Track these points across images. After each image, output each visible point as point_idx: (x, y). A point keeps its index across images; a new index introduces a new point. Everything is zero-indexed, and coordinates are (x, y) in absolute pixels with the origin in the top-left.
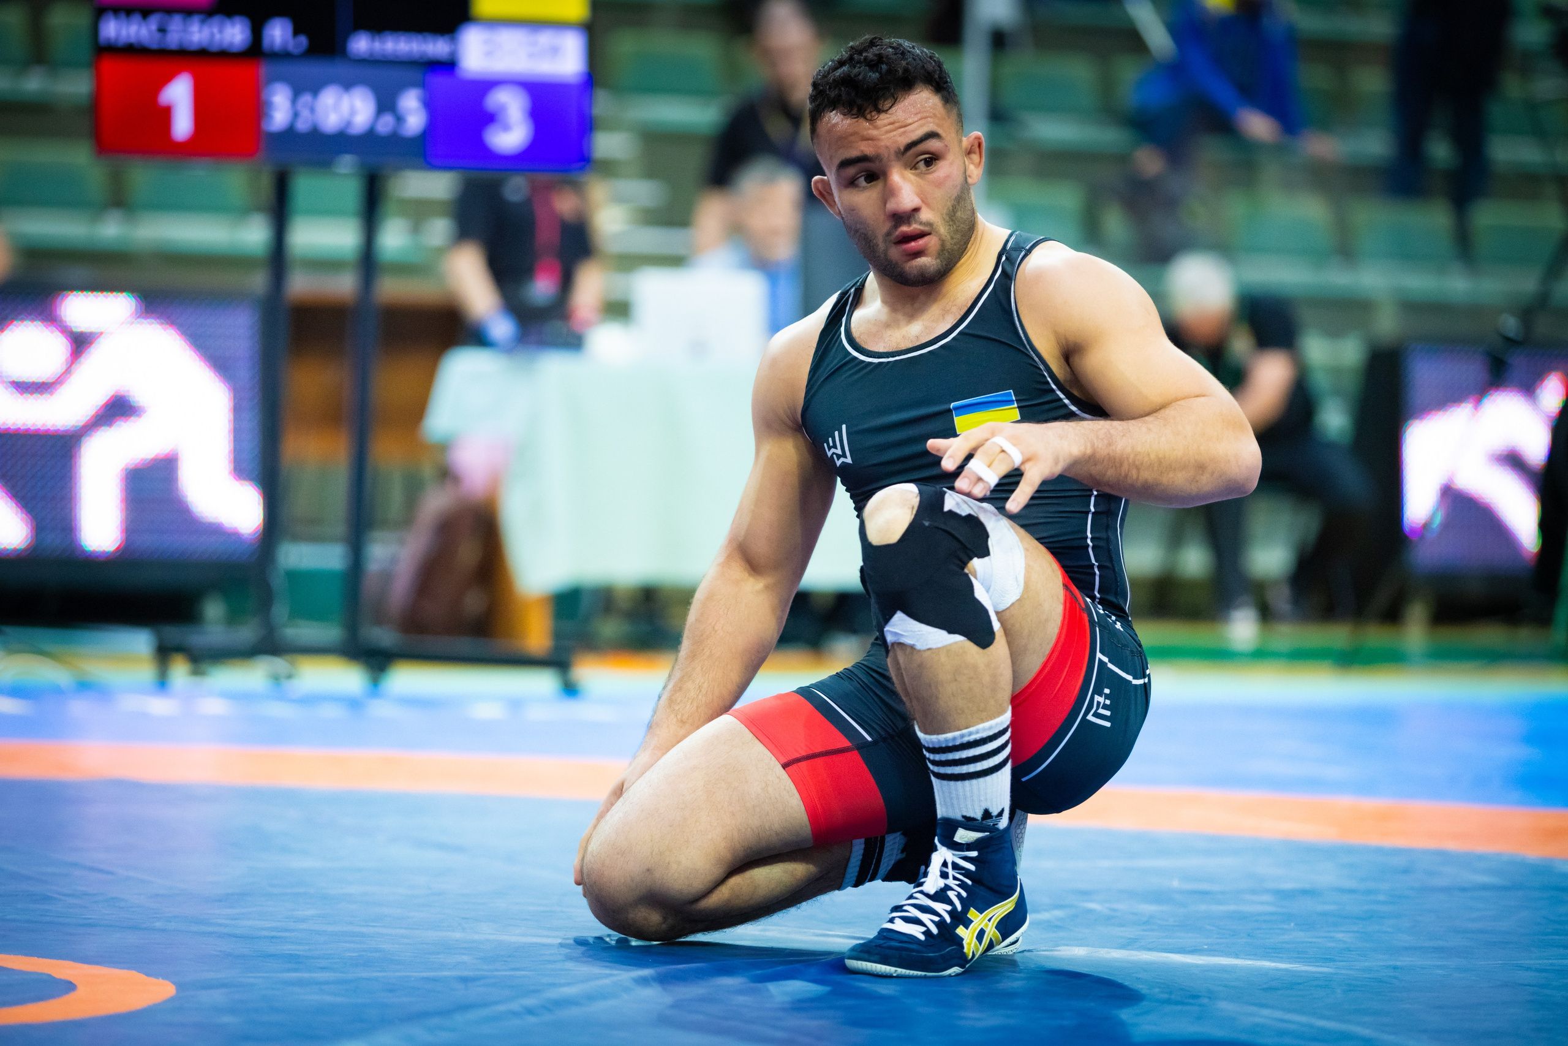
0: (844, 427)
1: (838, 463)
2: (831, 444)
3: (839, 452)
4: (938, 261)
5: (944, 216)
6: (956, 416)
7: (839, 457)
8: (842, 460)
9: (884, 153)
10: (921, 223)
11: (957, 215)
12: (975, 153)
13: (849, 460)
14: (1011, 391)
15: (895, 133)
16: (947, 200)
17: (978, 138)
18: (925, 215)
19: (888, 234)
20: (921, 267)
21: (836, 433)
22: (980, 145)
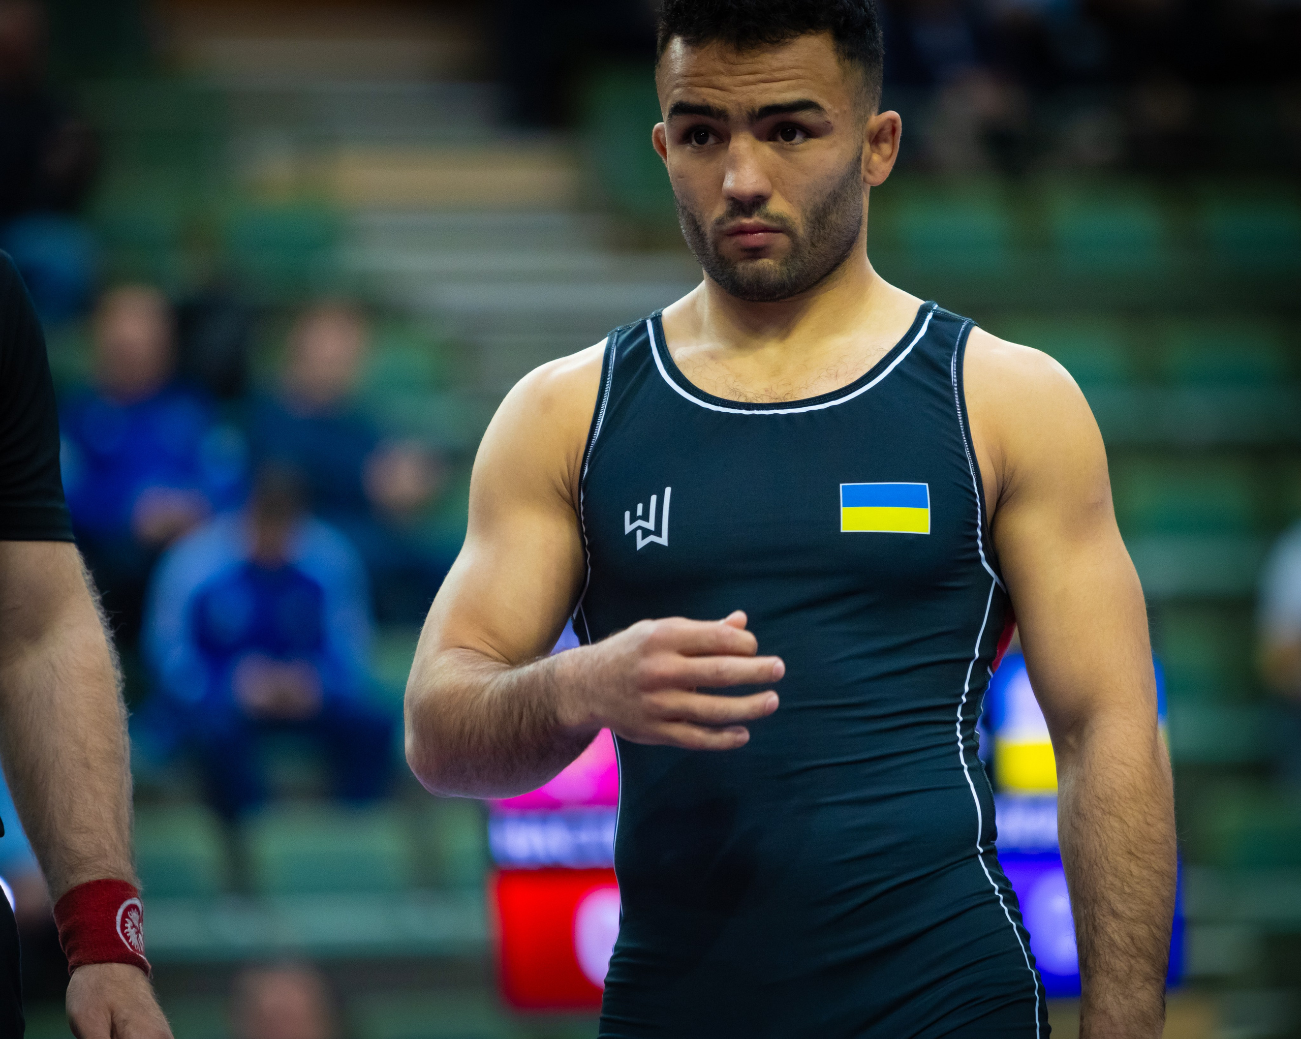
0: (668, 491)
1: (641, 543)
2: (639, 512)
3: (650, 525)
4: (784, 268)
5: (808, 214)
6: (844, 506)
7: (646, 533)
8: (652, 538)
9: (733, 111)
10: (767, 216)
11: (829, 218)
12: (886, 141)
13: (664, 540)
14: (927, 485)
15: (753, 87)
16: (815, 193)
17: (893, 121)
18: (778, 206)
19: (720, 222)
20: (758, 271)
21: (654, 498)
22: (894, 130)
